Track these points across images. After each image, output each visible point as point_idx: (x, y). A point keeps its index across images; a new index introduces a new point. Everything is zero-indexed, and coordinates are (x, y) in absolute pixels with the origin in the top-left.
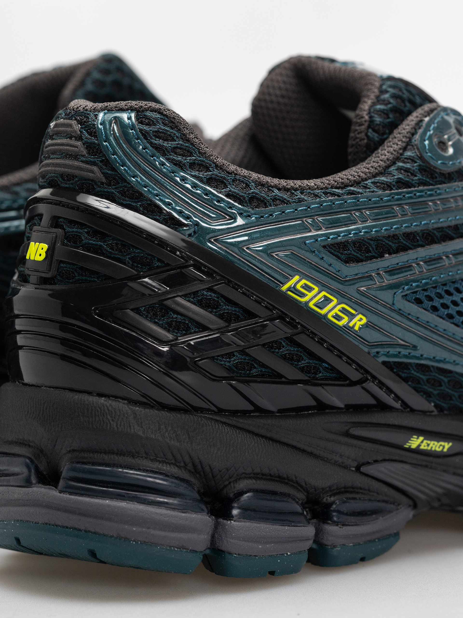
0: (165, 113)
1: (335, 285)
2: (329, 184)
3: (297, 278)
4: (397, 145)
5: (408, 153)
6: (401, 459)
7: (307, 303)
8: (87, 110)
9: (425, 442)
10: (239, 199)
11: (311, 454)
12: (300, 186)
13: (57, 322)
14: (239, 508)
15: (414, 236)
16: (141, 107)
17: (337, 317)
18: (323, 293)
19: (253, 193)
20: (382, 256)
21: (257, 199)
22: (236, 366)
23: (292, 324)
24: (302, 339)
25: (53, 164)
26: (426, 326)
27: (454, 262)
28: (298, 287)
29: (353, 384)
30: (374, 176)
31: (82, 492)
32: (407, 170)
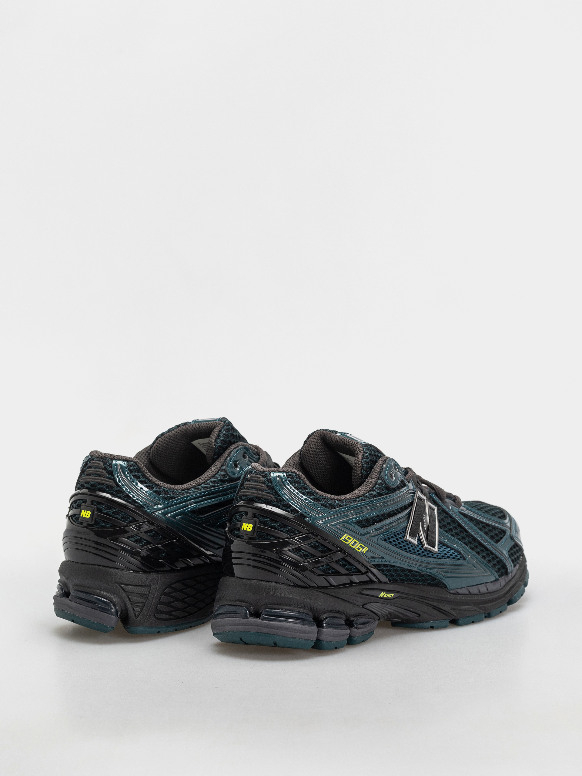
0: (296, 473)
1: (358, 537)
2: (354, 497)
3: (346, 535)
4: (375, 478)
5: (380, 481)
6: (377, 601)
7: (348, 544)
8: (265, 471)
9: (386, 594)
10: (325, 506)
11: (348, 602)
12: (344, 498)
13: (251, 554)
14: (326, 624)
15: (384, 515)
16: (287, 471)
17: (358, 549)
18: (355, 540)
19: (330, 503)
20: (374, 524)
21: (331, 505)
22: (324, 569)
23: (345, 552)
24: (348, 559)
25: (251, 492)
26: (388, 549)
27: (397, 523)
28: (346, 538)
29: (363, 574)
30: (369, 492)
31: (272, 620)
32: (380, 488)
